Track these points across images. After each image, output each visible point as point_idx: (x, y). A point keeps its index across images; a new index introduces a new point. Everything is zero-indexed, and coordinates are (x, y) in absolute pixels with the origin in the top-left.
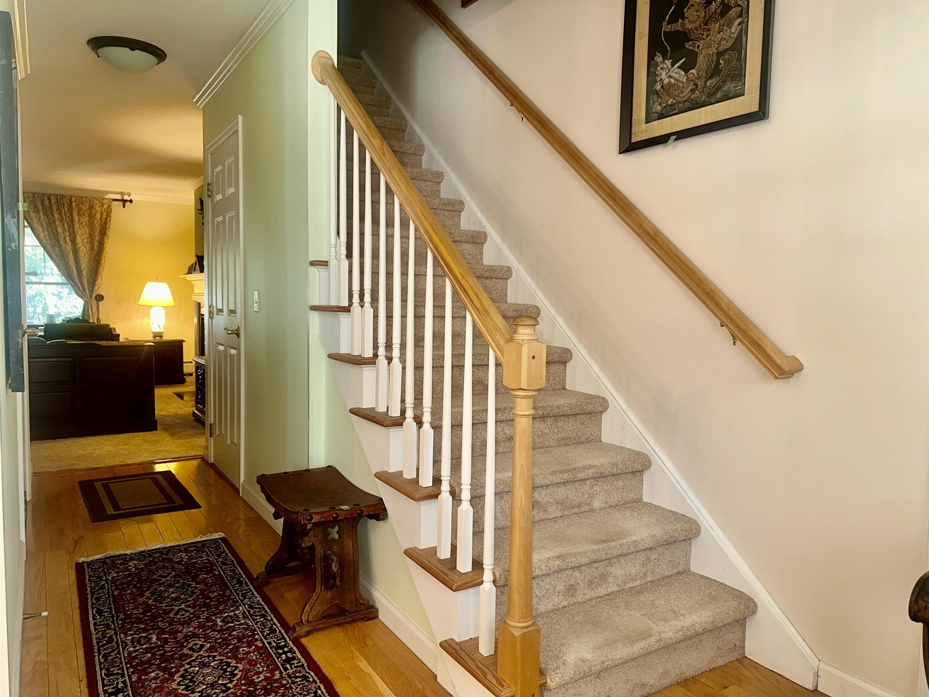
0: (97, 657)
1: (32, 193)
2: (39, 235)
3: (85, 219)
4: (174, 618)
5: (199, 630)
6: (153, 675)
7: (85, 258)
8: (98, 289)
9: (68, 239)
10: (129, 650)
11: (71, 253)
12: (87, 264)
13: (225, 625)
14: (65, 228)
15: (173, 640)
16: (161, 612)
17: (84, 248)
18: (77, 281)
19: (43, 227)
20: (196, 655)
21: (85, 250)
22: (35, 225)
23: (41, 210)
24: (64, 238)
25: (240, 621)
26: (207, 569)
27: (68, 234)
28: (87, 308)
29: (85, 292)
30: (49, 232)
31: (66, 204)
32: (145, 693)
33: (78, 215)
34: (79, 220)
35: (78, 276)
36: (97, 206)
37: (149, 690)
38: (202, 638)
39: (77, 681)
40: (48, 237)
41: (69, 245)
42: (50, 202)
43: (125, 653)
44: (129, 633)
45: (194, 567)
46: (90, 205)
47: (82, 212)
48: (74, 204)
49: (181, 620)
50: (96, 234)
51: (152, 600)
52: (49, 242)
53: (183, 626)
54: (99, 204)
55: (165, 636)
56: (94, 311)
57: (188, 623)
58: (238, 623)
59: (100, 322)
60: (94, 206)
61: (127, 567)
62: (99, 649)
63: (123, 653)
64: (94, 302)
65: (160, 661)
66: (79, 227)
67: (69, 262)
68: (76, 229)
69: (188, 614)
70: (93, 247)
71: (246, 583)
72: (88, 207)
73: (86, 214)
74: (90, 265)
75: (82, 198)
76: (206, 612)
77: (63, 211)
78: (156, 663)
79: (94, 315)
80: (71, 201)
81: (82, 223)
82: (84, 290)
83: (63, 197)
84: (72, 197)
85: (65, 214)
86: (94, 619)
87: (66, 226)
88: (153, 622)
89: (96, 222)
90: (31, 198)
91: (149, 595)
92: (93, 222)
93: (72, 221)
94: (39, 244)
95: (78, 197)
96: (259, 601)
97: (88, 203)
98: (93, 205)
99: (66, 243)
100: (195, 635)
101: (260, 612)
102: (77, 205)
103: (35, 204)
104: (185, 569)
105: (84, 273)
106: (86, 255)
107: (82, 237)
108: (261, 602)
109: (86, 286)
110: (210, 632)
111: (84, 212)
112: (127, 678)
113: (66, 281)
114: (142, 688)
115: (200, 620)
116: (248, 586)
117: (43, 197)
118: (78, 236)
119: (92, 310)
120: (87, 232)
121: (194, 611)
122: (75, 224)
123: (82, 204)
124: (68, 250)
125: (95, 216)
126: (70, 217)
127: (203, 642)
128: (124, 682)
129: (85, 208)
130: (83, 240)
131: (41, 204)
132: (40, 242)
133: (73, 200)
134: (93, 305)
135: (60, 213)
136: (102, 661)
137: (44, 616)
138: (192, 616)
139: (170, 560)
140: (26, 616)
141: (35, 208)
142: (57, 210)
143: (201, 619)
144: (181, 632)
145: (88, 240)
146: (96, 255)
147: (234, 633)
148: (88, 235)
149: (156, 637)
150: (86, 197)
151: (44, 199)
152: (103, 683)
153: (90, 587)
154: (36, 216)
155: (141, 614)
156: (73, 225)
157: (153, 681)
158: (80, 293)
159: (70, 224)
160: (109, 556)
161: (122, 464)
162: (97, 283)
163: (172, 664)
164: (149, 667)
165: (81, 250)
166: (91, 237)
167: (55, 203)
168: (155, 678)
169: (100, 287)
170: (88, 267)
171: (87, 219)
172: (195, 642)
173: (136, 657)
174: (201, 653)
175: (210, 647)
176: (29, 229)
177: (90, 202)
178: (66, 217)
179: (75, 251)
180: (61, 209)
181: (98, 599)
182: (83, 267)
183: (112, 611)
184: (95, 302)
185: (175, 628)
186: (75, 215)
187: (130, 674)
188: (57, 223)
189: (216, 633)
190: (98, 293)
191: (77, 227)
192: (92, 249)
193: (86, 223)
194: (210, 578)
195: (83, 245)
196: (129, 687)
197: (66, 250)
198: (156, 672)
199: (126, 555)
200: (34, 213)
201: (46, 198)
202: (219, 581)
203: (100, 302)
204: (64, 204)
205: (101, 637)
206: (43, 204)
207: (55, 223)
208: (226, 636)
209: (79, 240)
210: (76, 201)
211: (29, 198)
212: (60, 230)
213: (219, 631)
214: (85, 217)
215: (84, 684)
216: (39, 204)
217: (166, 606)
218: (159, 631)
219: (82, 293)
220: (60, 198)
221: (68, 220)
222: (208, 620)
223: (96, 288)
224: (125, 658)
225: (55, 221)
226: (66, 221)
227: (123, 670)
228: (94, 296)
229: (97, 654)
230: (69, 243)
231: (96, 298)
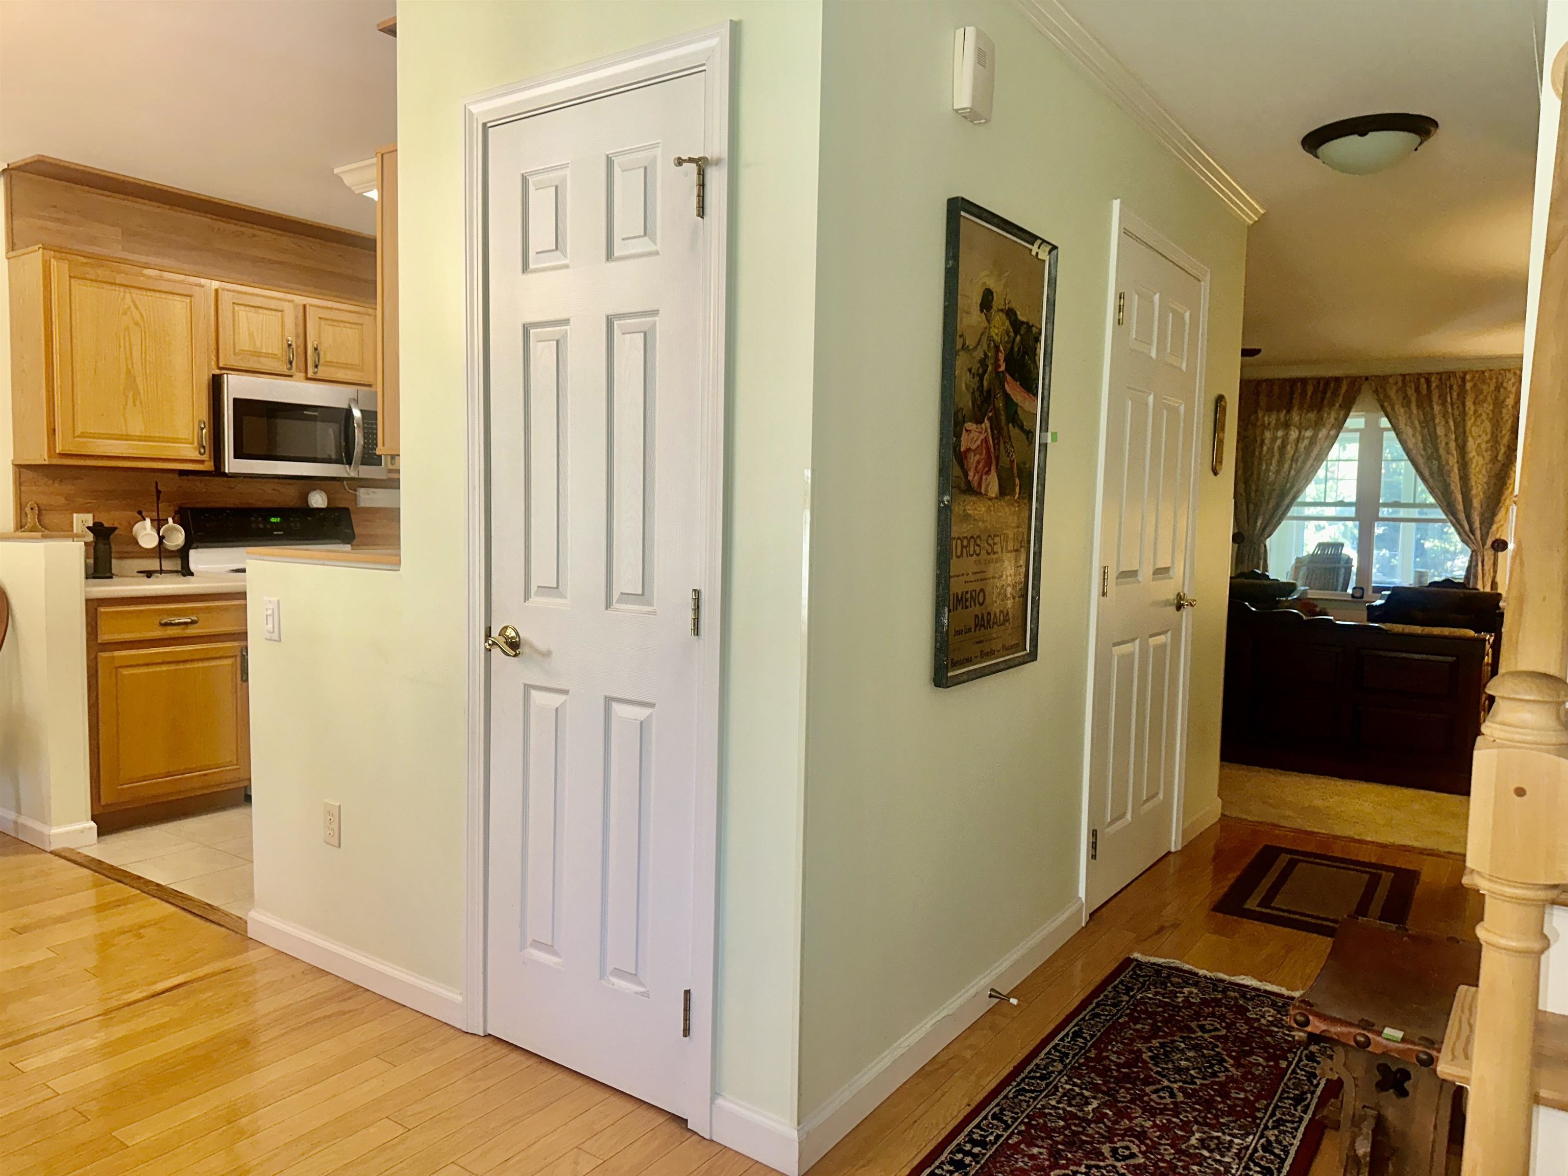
0: (1011, 1087)
1: (1401, 375)
2: (1406, 443)
3: (1487, 408)
4: (1147, 1095)
5: (1155, 1132)
6: (1035, 1151)
7: (1481, 476)
8: (1498, 529)
9: (1453, 445)
10: (1050, 1101)
11: (1456, 470)
12: (1483, 487)
13: (1196, 1148)
14: (1450, 428)
15: (1109, 1124)
16: (1142, 1076)
17: (1480, 459)
18: (1462, 516)
19: (1414, 428)
20: (1110, 1161)
21: (1481, 462)
22: (1402, 426)
23: (1413, 399)
24: (1447, 444)
25: (1223, 1156)
26: (1275, 1052)
27: (1453, 437)
28: (1474, 563)
29: (1474, 535)
30: (1423, 437)
31: (1455, 387)
32: (1002, 1166)
33: (1474, 403)
34: (1475, 411)
35: (1465, 508)
36: (1511, 383)
37: (1009, 1166)
38: (1146, 1145)
39: (965, 1102)
40: (1421, 445)
41: (1453, 455)
42: (1429, 387)
43: (1041, 1103)
44: (1075, 1080)
45: (1261, 1037)
46: (1497, 382)
47: (1481, 397)
48: (1469, 386)
49: (1152, 1103)
50: (1504, 432)
51: (1150, 1054)
52: (1423, 452)
53: (1143, 1113)
54: (1513, 380)
55: (1108, 1111)
56: (1486, 568)
57: (1151, 1111)
58: (1218, 1157)
59: (1497, 589)
60: (1505, 385)
61: (1177, 992)
62: (1023, 1080)
63: (1041, 1100)
64: (1489, 554)
65: (1063, 1140)
66: (1474, 424)
67: (1450, 485)
68: (1468, 428)
69: (1169, 1100)
70: (1496, 457)
71: (1307, 1107)
72: (1492, 388)
73: (1489, 399)
74: (1489, 488)
75: (1483, 372)
76: (1196, 1113)
77: (1449, 400)
78: (1058, 1139)
79: (1487, 575)
80: (1463, 379)
81: (1481, 415)
82: (1472, 532)
83: (1450, 374)
84: (1465, 373)
85: (1452, 405)
86: (1062, 1040)
87: (1451, 423)
88: (1117, 1085)
89: (1504, 411)
90: (1400, 384)
91: (1158, 1045)
92: (1501, 412)
93: (1464, 414)
94: (1406, 457)
95: (1477, 371)
96: (1292, 1145)
97: (1494, 380)
98: (1502, 383)
99: (1448, 453)
100: (1141, 1136)
101: (1272, 1162)
102: (1475, 385)
103: (1405, 392)
104: (1246, 1034)
105: (1476, 503)
106: (1484, 472)
107: (1479, 441)
108: (1293, 1151)
109: (1477, 524)
110: (1168, 1145)
111: (1486, 397)
112: (1006, 1135)
113: (1444, 517)
114: (1005, 1158)
115: (1175, 1120)
116: (1305, 1112)
117: (1418, 379)
118: (1470, 439)
119: (1483, 565)
120: (1489, 430)
121: (1182, 1102)
122: (1467, 418)
123: (1484, 382)
124: (1451, 464)
125: (1504, 401)
126: (1461, 408)
127: (1140, 1152)
128: (998, 1137)
129: (1488, 389)
130: (1479, 445)
131: (1415, 391)
132: (1408, 452)
133: (1468, 377)
134: (1486, 558)
135: (1444, 404)
136: (1011, 1095)
137: (1011, 1004)
138: (1172, 1106)
139: (1243, 1010)
140: (993, 993)
141: (1404, 398)
142: (1440, 397)
143: (1179, 1118)
144: (1131, 1119)
145: (1490, 444)
146: (1501, 470)
147: (1195, 1168)
148: (1489, 436)
149: (1096, 1105)
150: (1490, 370)
151: (1419, 384)
152: (981, 1121)
153: (1105, 996)
154: (1405, 412)
155: (1117, 1064)
156: (1464, 420)
157: (1026, 1159)
158: (1467, 536)
159: (1459, 419)
160: (1172, 965)
161: (1356, 837)
162: (1497, 519)
163: (1070, 1152)
164: (1043, 1139)
165: (1474, 461)
166: (1495, 440)
167: (1437, 386)
168: (1032, 1157)
169: (1502, 525)
170: (1484, 493)
171: (1491, 407)
172: (1131, 1145)
173: (1045, 1115)
174: (1118, 1164)
175: (1140, 1165)
176: (1392, 434)
177: (1497, 378)
178: (1453, 409)
179: (1464, 465)
180: (1446, 397)
181: (1095, 1016)
182: (1474, 492)
183: (1089, 1041)
184: (1492, 552)
185: (1132, 1109)
186: (1469, 404)
187: (1016, 1131)
188: (1437, 421)
189: (1172, 1151)
190: (1498, 537)
191: (1469, 423)
192: (1494, 459)
193: (1488, 414)
194: (1264, 1067)
195: (1478, 455)
196: (995, 1146)
197: (1448, 463)
198: (1041, 1150)
199: (1196, 974)
200: (1403, 407)
201: (1423, 380)
202: (1270, 1079)
203: (1500, 554)
204: (1451, 387)
205: (1042, 1067)
206: (1417, 390)
207: (1434, 421)
208: (1180, 1164)
209: (1471, 444)
210: (1472, 379)
211: (1397, 383)
212: (1440, 431)
213: (1180, 1152)
214: (1485, 405)
215: (969, 1109)
216: (1411, 392)
217: (1157, 1073)
218: (1109, 1100)
219: (1469, 537)
220: (1445, 377)
221: (1456, 412)
222: (1186, 1126)
223: (1494, 527)
224: (1035, 1108)
225: (1433, 419)
226: (1453, 415)
227: (1013, 1123)
228: (1489, 542)
229: (1015, 1083)
230: (1455, 453)
231: (1493, 546)
